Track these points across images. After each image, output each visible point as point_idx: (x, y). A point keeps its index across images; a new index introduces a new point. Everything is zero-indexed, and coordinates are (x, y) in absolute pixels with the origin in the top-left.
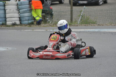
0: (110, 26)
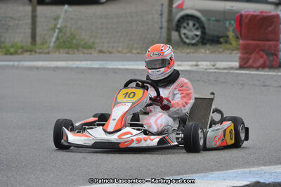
0: (129, 54)
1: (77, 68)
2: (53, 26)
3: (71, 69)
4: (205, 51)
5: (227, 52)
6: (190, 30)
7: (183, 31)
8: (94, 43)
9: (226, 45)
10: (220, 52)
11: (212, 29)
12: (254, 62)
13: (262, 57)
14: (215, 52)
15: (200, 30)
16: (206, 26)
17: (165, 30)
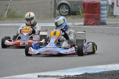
1: (15, 26)
2: (6, 9)
3: (13, 26)
4: (70, 18)
5: (79, 18)
6: (64, 9)
7: (61, 10)
8: (23, 16)
9: (79, 15)
10: (76, 18)
11: (73, 9)
12: (90, 22)
13: (93, 20)
14: (74, 18)
15: (68, 9)
16: (70, 7)
17: (53, 10)
